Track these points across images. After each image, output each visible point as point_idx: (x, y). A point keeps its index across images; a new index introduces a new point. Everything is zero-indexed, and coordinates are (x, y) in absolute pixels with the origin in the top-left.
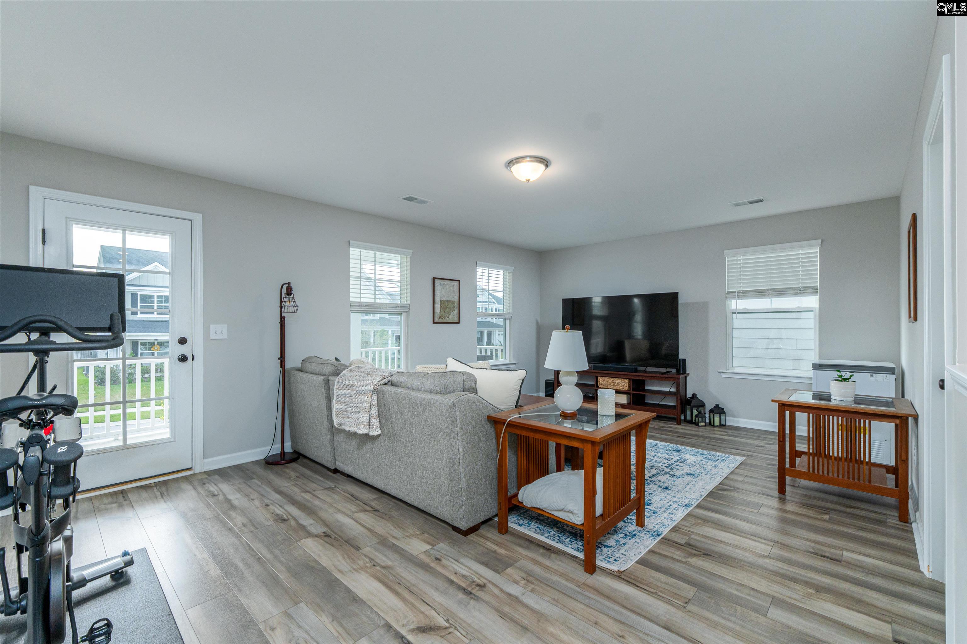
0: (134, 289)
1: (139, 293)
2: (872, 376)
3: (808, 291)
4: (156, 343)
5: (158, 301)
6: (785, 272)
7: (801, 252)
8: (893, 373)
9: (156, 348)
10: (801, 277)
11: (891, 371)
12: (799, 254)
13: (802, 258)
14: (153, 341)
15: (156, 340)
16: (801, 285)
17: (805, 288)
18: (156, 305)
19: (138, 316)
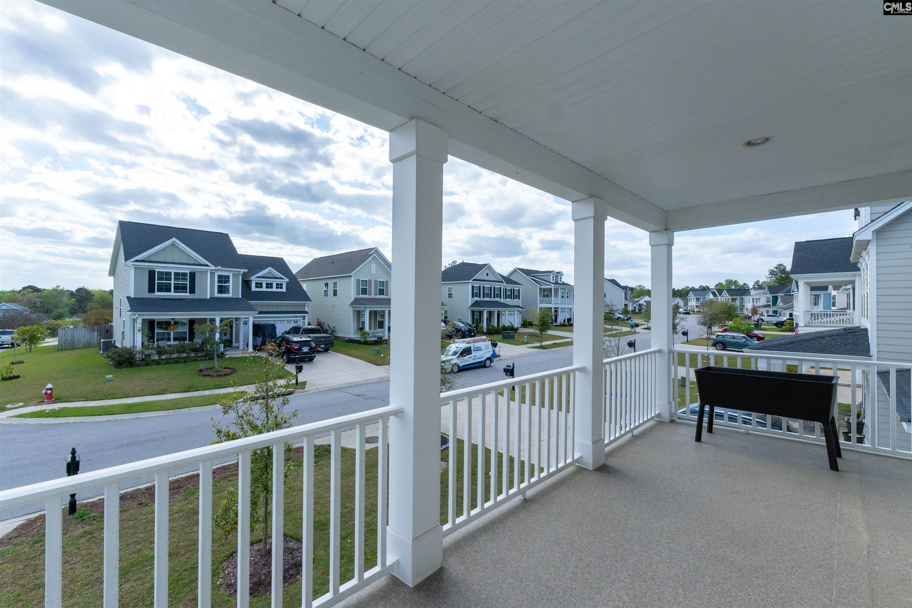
0: (151, 266)
1: (157, 270)
4: (172, 322)
5: (175, 278)
9: (172, 328)
14: (170, 320)
15: (173, 319)
18: (173, 282)
19: (155, 294)
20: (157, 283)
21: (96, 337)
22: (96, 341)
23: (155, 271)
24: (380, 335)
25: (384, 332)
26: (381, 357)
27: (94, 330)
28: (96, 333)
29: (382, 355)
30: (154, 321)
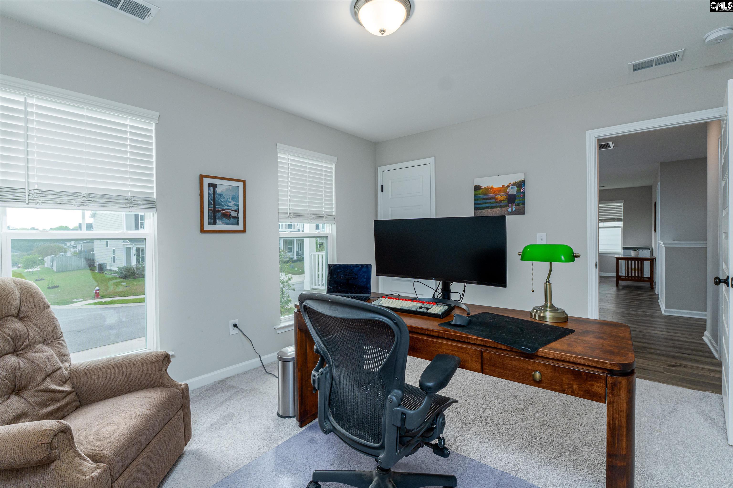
2: (643, 251)
3: (619, 220)
6: (608, 212)
7: (616, 205)
8: (650, 250)
10: (616, 216)
11: (649, 249)
12: (615, 205)
13: (617, 207)
16: (616, 218)
17: (618, 219)
20: (141, 223)
21: (83, 262)
22: (83, 265)
23: (139, 215)
24: (291, 256)
25: (293, 255)
26: (295, 270)
27: (81, 258)
28: (83, 259)
29: (296, 269)
30: (140, 249)
